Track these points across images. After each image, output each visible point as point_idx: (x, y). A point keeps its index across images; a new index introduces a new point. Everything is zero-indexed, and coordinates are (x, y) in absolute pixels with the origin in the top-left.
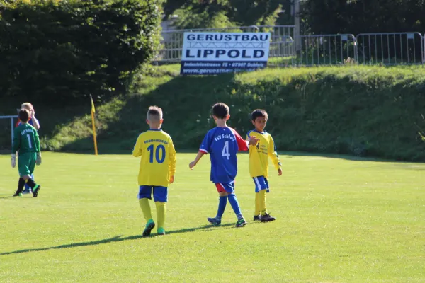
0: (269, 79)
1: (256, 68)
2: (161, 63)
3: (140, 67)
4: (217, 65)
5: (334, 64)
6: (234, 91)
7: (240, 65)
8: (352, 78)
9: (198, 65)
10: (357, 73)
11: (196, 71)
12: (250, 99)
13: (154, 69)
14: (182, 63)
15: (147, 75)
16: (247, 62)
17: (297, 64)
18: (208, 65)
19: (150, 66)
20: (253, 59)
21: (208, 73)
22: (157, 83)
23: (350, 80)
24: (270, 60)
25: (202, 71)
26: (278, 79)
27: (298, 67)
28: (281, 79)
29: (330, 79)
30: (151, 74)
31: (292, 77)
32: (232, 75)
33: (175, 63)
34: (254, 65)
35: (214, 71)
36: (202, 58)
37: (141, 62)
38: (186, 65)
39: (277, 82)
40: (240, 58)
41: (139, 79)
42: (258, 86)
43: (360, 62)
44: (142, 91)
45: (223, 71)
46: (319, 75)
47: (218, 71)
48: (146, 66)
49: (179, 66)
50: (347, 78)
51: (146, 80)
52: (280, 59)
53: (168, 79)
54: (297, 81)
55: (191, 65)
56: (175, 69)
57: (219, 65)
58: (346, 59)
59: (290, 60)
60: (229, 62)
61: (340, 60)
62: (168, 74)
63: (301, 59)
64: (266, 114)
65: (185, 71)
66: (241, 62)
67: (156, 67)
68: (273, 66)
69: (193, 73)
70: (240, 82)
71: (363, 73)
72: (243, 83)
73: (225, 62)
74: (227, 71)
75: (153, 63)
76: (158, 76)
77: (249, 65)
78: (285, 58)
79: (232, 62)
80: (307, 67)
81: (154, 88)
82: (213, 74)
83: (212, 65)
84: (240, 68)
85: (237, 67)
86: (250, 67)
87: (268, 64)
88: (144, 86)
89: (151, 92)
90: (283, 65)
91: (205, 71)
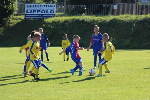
0: (56, 21)
1: (51, 17)
2: (17, 15)
3: (10, 16)
4: (37, 16)
5: (78, 15)
6: (44, 25)
7: (46, 16)
8: (85, 20)
9: (31, 15)
10: (86, 19)
11: (30, 18)
12: (50, 28)
13: (15, 17)
14: (25, 15)
15: (12, 19)
16: (48, 15)
17: (66, 15)
18: (34, 16)
19: (14, 16)
20: (50, 14)
21: (34, 19)
22: (16, 22)
23: (84, 21)
24: (56, 14)
25: (32, 18)
26: (59, 21)
27: (66, 16)
28: (60, 21)
29: (77, 21)
30: (14, 19)
31: (64, 20)
32: (43, 19)
33: (22, 15)
34: (51, 16)
35: (37, 18)
36: (32, 13)
37: (10, 15)
38: (26, 15)
39: (59, 22)
40: (46, 13)
41: (10, 21)
42: (52, 23)
43: (87, 15)
44: (11, 25)
45: (40, 18)
46: (73, 19)
47: (38, 18)
48: (12, 16)
49: (24, 16)
50: (83, 20)
51: (12, 21)
52: (60, 14)
53: (20, 20)
54: (66, 21)
55: (28, 15)
56: (23, 17)
57: (38, 16)
58: (83, 14)
59: (63, 14)
60: (42, 15)
61: (80, 14)
62: (20, 19)
63: (67, 14)
65: (26, 18)
66: (46, 15)
67: (16, 16)
68: (57, 16)
69: (29, 19)
70: (46, 22)
71: (88, 19)
72: (47, 22)
73: (40, 15)
74: (41, 18)
75: (15, 15)
76: (16, 20)
77: (49, 16)
78: (61, 13)
79: (43, 15)
80: (69, 16)
81: (15, 24)
83: (36, 16)
85: (45, 16)
86: (49, 17)
87: (56, 15)
88: (11, 23)
89: (14, 25)
90: (61, 16)
91: (33, 18)
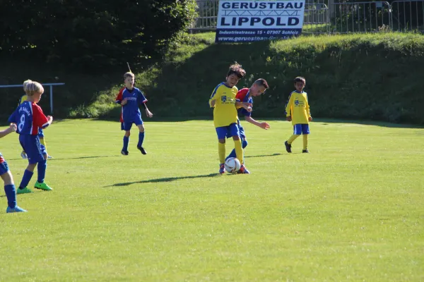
0: (304, 47)
1: (291, 36)
2: (195, 31)
3: (175, 36)
4: (251, 33)
5: (369, 31)
6: (269, 59)
7: (274, 32)
8: (387, 45)
9: (233, 32)
10: (392, 40)
11: (231, 39)
12: (286, 66)
13: (190, 37)
14: (217, 31)
15: (182, 43)
16: (282, 30)
17: (332, 31)
18: (243, 32)
19: (186, 34)
20: (287, 27)
21: (243, 41)
22: (193, 51)
23: (385, 47)
24: (305, 27)
25: (236, 39)
26: (313, 47)
27: (332, 34)
28: (316, 46)
29: (366, 46)
30: (187, 42)
31: (326, 45)
32: (268, 43)
33: (208, 31)
34: (289, 32)
35: (249, 39)
36: (237, 26)
37: (177, 31)
38: (221, 32)
39: (312, 49)
40: (274, 26)
41: (175, 47)
42: (293, 54)
43: (395, 30)
44: (178, 59)
45: (258, 38)
46: (353, 42)
47: (253, 39)
48: (181, 34)
49: (215, 34)
50: (382, 45)
51: (182, 48)
52: (314, 26)
53: (203, 46)
54: (332, 49)
55: (226, 32)
56: (210, 37)
57: (254, 33)
58: (381, 26)
59: (325, 27)
60: (263, 30)
61: (374, 27)
62: (203, 42)
63: (335, 27)
64: (304, 80)
65: (221, 39)
66: (275, 30)
67: (192, 35)
68: (307, 34)
69: (228, 41)
70: (275, 50)
71: (398, 40)
72: (278, 51)
73: (260, 30)
74: (262, 38)
75: (189, 32)
76: (194, 44)
77: (283, 32)
78: (319, 26)
79: (266, 30)
80: (342, 34)
81: (189, 55)
82: (247, 41)
83: (246, 33)
84: (275, 35)
85: (272, 35)
86: (284, 35)
87: (303, 32)
88: (180, 54)
89: (187, 59)
90: (317, 32)
91: (239, 39)
